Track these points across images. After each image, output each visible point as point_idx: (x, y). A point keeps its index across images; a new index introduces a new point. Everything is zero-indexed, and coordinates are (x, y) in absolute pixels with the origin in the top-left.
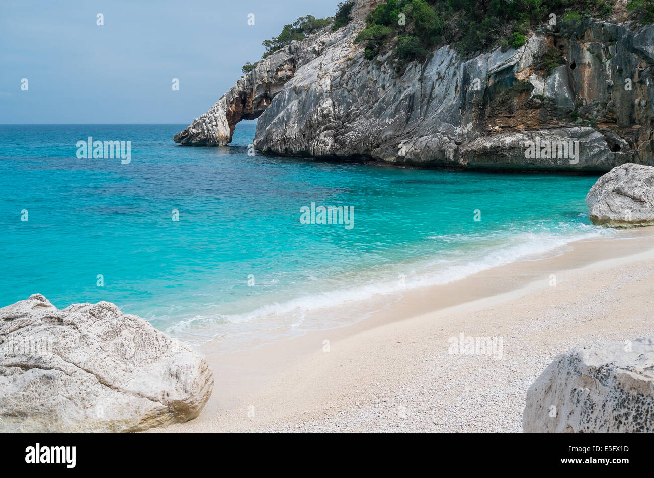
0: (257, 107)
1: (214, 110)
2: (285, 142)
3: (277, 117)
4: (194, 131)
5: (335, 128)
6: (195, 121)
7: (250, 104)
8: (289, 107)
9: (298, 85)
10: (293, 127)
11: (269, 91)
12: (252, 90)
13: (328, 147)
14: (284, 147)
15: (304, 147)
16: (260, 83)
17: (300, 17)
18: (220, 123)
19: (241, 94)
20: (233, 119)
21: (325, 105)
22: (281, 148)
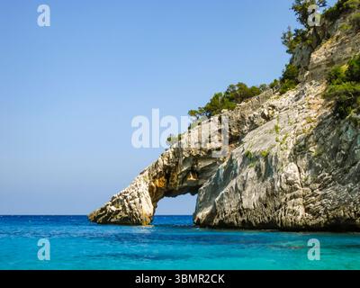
0: (182, 182)
1: (136, 186)
2: (241, 215)
3: (229, 186)
4: (114, 208)
5: (304, 196)
6: (114, 198)
7: (175, 179)
8: (244, 174)
9: (252, 151)
10: (250, 197)
11: (197, 164)
12: (177, 163)
13: (299, 218)
14: (240, 219)
15: (266, 218)
16: (187, 156)
17: (231, 84)
18: (143, 200)
19: (165, 167)
20: (156, 195)
21: (289, 171)
22: (237, 220)
